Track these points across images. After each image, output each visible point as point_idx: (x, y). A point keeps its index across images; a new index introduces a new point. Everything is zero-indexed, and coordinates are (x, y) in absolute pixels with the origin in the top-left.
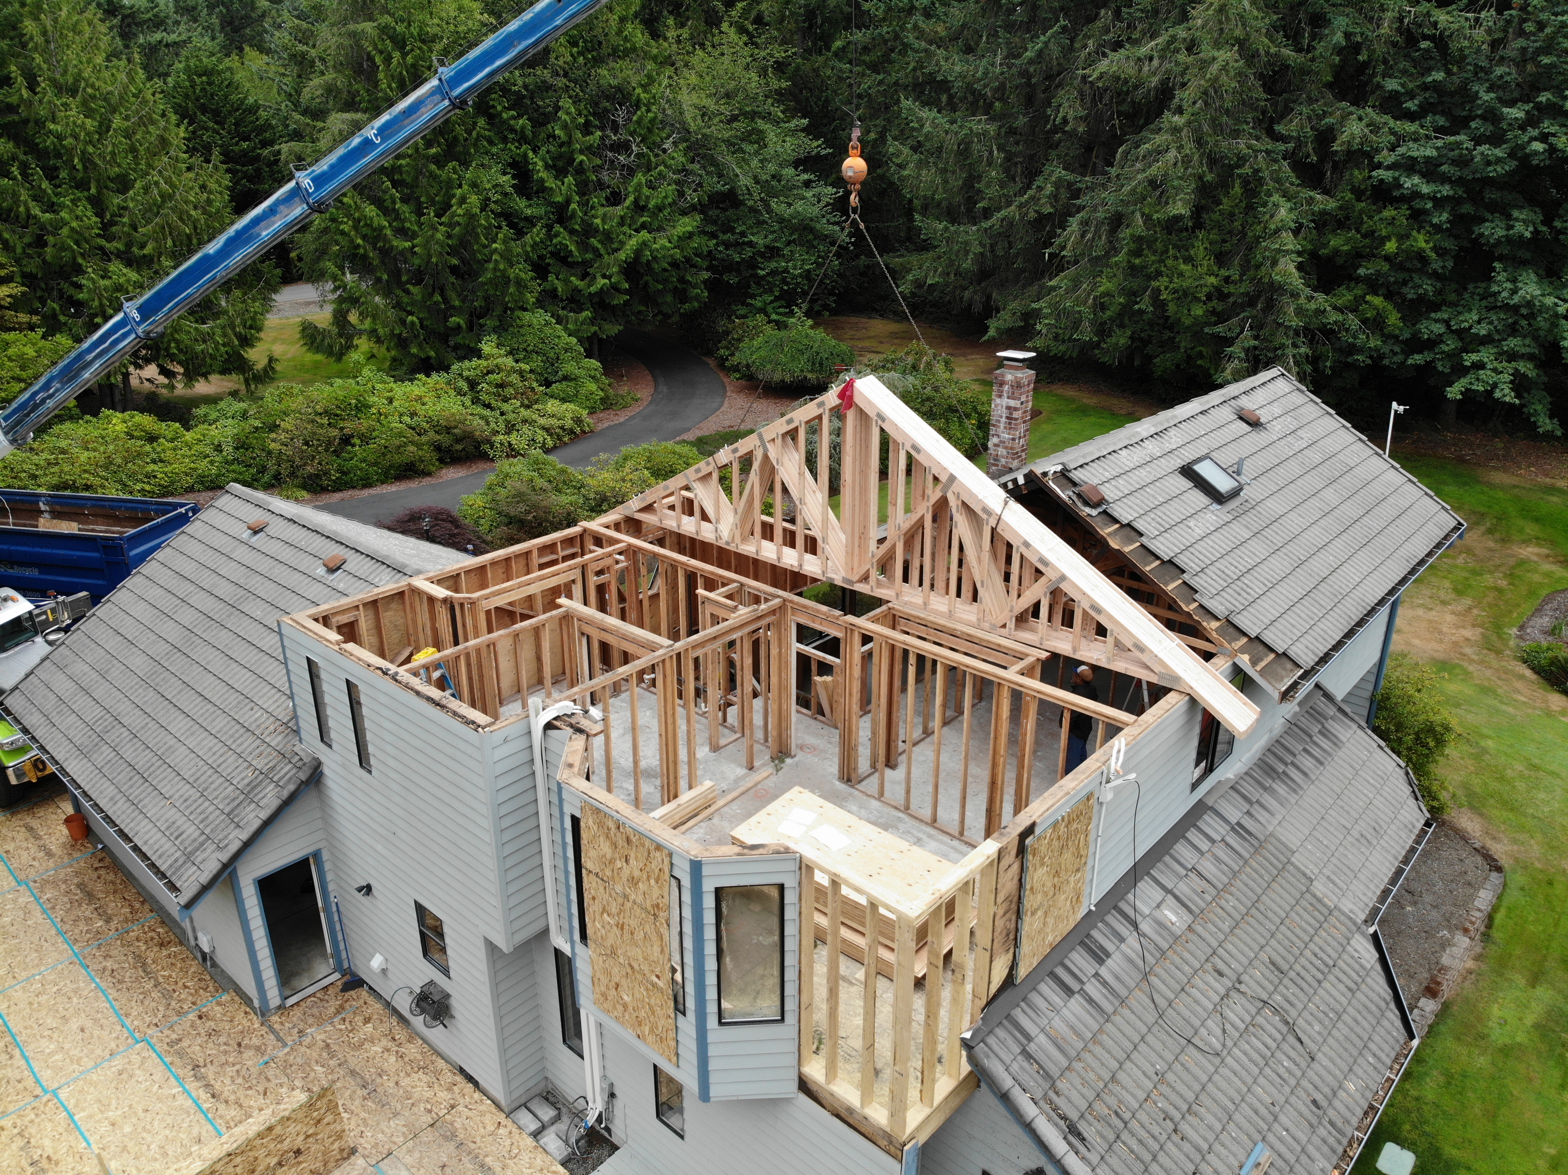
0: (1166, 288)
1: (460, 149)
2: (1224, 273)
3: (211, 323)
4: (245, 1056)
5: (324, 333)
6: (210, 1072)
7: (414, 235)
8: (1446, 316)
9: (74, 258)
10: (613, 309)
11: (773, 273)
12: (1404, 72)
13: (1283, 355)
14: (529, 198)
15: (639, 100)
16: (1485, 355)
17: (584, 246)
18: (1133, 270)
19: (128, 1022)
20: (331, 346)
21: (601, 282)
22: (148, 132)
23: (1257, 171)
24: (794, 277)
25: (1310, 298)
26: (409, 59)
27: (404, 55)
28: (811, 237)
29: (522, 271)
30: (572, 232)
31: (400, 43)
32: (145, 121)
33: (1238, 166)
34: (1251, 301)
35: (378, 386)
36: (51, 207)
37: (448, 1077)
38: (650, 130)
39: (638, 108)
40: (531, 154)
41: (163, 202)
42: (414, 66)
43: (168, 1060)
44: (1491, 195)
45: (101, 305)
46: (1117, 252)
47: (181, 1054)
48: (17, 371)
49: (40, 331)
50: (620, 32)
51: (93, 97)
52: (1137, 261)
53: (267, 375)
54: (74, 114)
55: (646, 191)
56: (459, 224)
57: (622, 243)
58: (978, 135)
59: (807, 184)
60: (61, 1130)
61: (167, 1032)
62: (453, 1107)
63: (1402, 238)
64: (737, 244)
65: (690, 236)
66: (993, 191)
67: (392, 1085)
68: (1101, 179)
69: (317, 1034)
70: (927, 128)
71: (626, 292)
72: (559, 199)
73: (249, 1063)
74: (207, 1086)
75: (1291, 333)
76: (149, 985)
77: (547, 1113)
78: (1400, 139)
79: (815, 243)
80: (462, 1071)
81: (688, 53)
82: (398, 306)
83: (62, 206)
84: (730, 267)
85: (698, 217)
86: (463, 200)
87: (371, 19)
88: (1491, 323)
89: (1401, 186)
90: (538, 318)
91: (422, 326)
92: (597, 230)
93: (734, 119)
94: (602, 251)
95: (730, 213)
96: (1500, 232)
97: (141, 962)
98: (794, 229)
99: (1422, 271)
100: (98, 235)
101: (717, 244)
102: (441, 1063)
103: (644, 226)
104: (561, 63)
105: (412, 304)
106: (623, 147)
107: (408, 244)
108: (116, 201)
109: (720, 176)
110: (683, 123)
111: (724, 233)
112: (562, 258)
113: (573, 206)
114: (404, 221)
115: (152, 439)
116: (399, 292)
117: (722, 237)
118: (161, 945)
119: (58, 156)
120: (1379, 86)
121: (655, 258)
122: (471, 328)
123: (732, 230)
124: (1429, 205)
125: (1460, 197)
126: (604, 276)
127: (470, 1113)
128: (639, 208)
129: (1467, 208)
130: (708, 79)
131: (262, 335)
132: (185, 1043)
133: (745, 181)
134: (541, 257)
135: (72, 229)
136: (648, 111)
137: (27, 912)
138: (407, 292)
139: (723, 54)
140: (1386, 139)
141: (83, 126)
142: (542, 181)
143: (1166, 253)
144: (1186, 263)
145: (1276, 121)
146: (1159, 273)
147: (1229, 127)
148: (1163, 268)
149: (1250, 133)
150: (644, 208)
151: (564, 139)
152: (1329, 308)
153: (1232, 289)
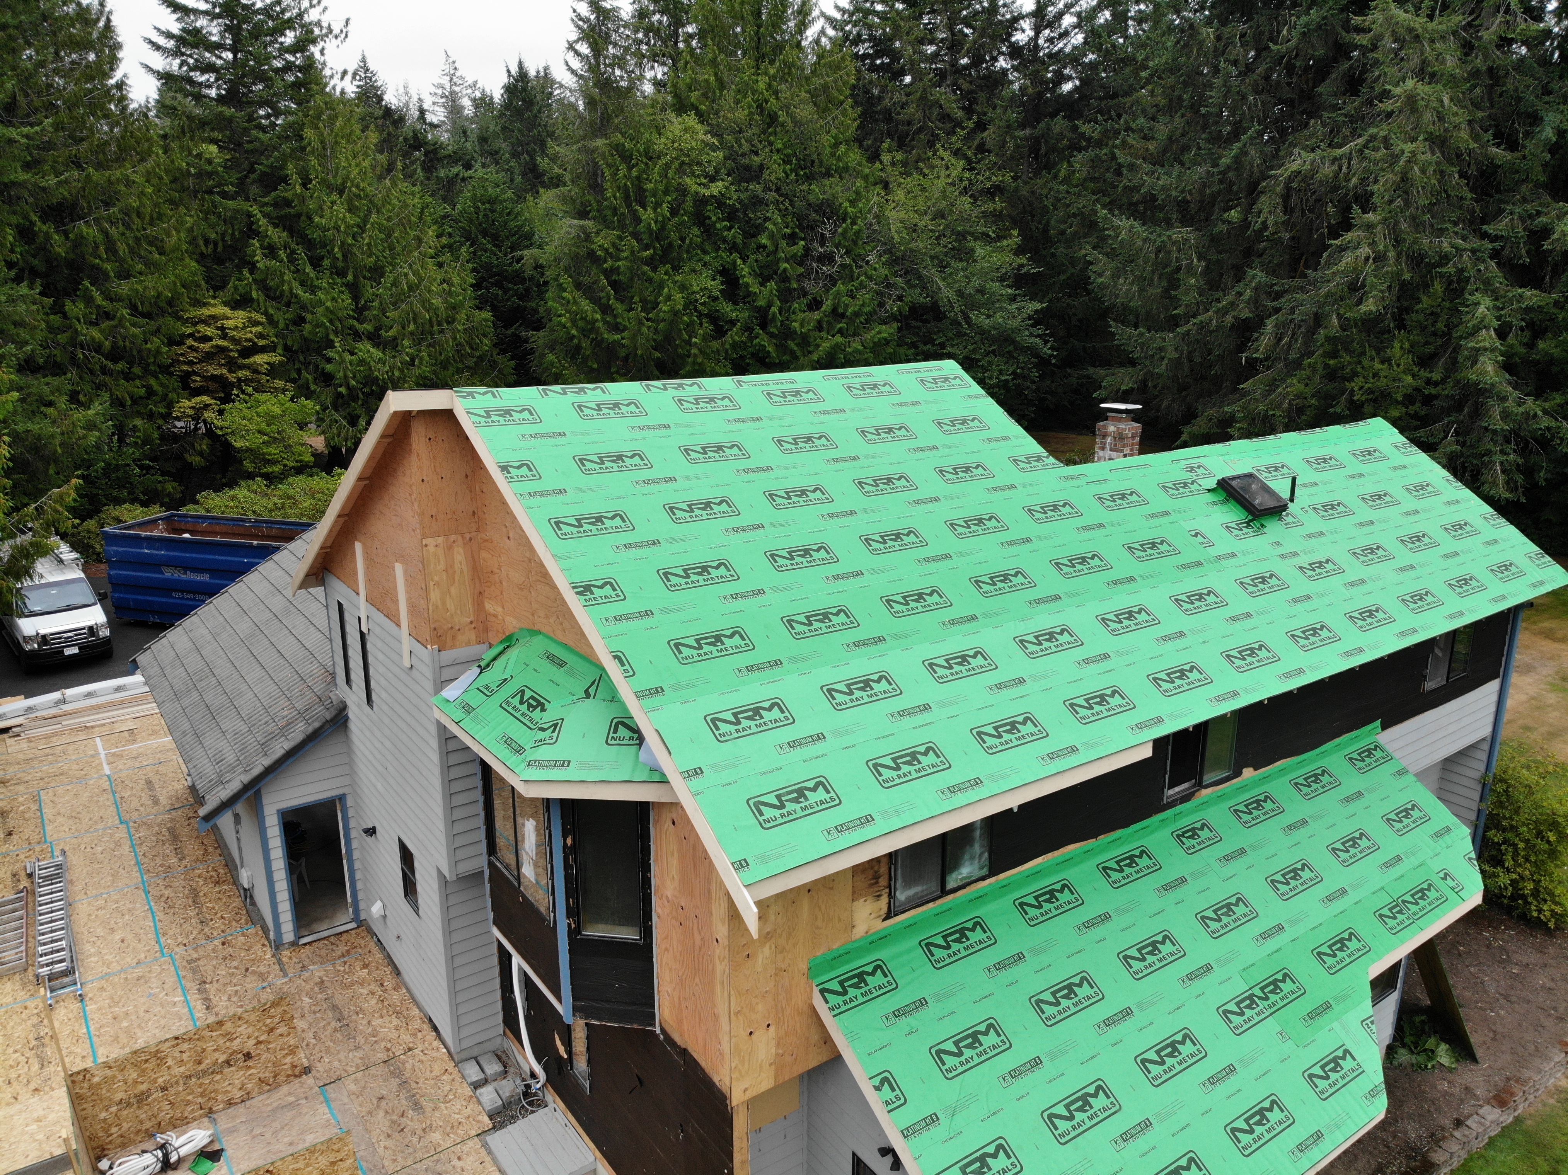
0: (1360, 389)
1: (673, 255)
2: (1424, 374)
4: (248, 979)
6: (212, 988)
7: (624, 329)
9: (326, 334)
13: (1490, 462)
14: (735, 303)
15: (846, 213)
17: (781, 347)
18: (1332, 375)
19: (162, 940)
22: (407, 233)
23: (1461, 271)
25: (1519, 404)
26: (634, 173)
27: (630, 168)
28: (1011, 348)
30: (772, 335)
31: (626, 157)
32: (403, 224)
33: (1440, 265)
34: (1458, 407)
36: (313, 290)
37: (417, 1024)
38: (855, 243)
39: (844, 220)
40: (739, 262)
41: (410, 290)
42: (638, 178)
43: (181, 974)
45: (346, 376)
46: (1310, 354)
47: (194, 971)
48: (264, 426)
49: (289, 394)
50: (833, 154)
51: (358, 197)
52: (1332, 362)
54: (340, 210)
55: (846, 300)
56: (663, 320)
57: (818, 346)
58: (1178, 245)
59: (1013, 299)
60: (71, 1016)
61: (191, 952)
62: (410, 1049)
65: (887, 342)
66: (1190, 298)
67: (364, 1022)
68: (1297, 282)
69: (317, 971)
70: (1123, 235)
72: (762, 303)
73: (249, 986)
74: (206, 999)
75: (1500, 438)
76: (192, 913)
77: (492, 1068)
79: (1015, 354)
80: (430, 1020)
81: (903, 174)
83: (321, 288)
85: (895, 325)
86: (669, 298)
87: (606, 136)
92: (795, 332)
93: (942, 235)
94: (799, 353)
95: (933, 324)
97: (194, 894)
98: (995, 339)
100: (351, 317)
102: (416, 1012)
103: (840, 331)
104: (774, 179)
106: (828, 258)
107: (617, 337)
108: (369, 290)
109: (924, 287)
110: (888, 236)
111: (924, 342)
112: (760, 358)
113: (774, 309)
114: (615, 317)
117: (922, 347)
118: (217, 883)
119: (324, 246)
123: (932, 341)
127: (423, 1058)
128: (836, 314)
132: (201, 963)
133: (947, 293)
134: (740, 357)
135: (327, 308)
136: (854, 224)
137: (118, 844)
141: (344, 220)
142: (747, 285)
143: (1363, 353)
144: (1382, 363)
145: (1484, 221)
146: (1355, 374)
147: (1432, 226)
148: (1359, 369)
149: (1456, 233)
150: (843, 316)
151: (771, 248)
152: (1540, 413)
153: (1433, 391)
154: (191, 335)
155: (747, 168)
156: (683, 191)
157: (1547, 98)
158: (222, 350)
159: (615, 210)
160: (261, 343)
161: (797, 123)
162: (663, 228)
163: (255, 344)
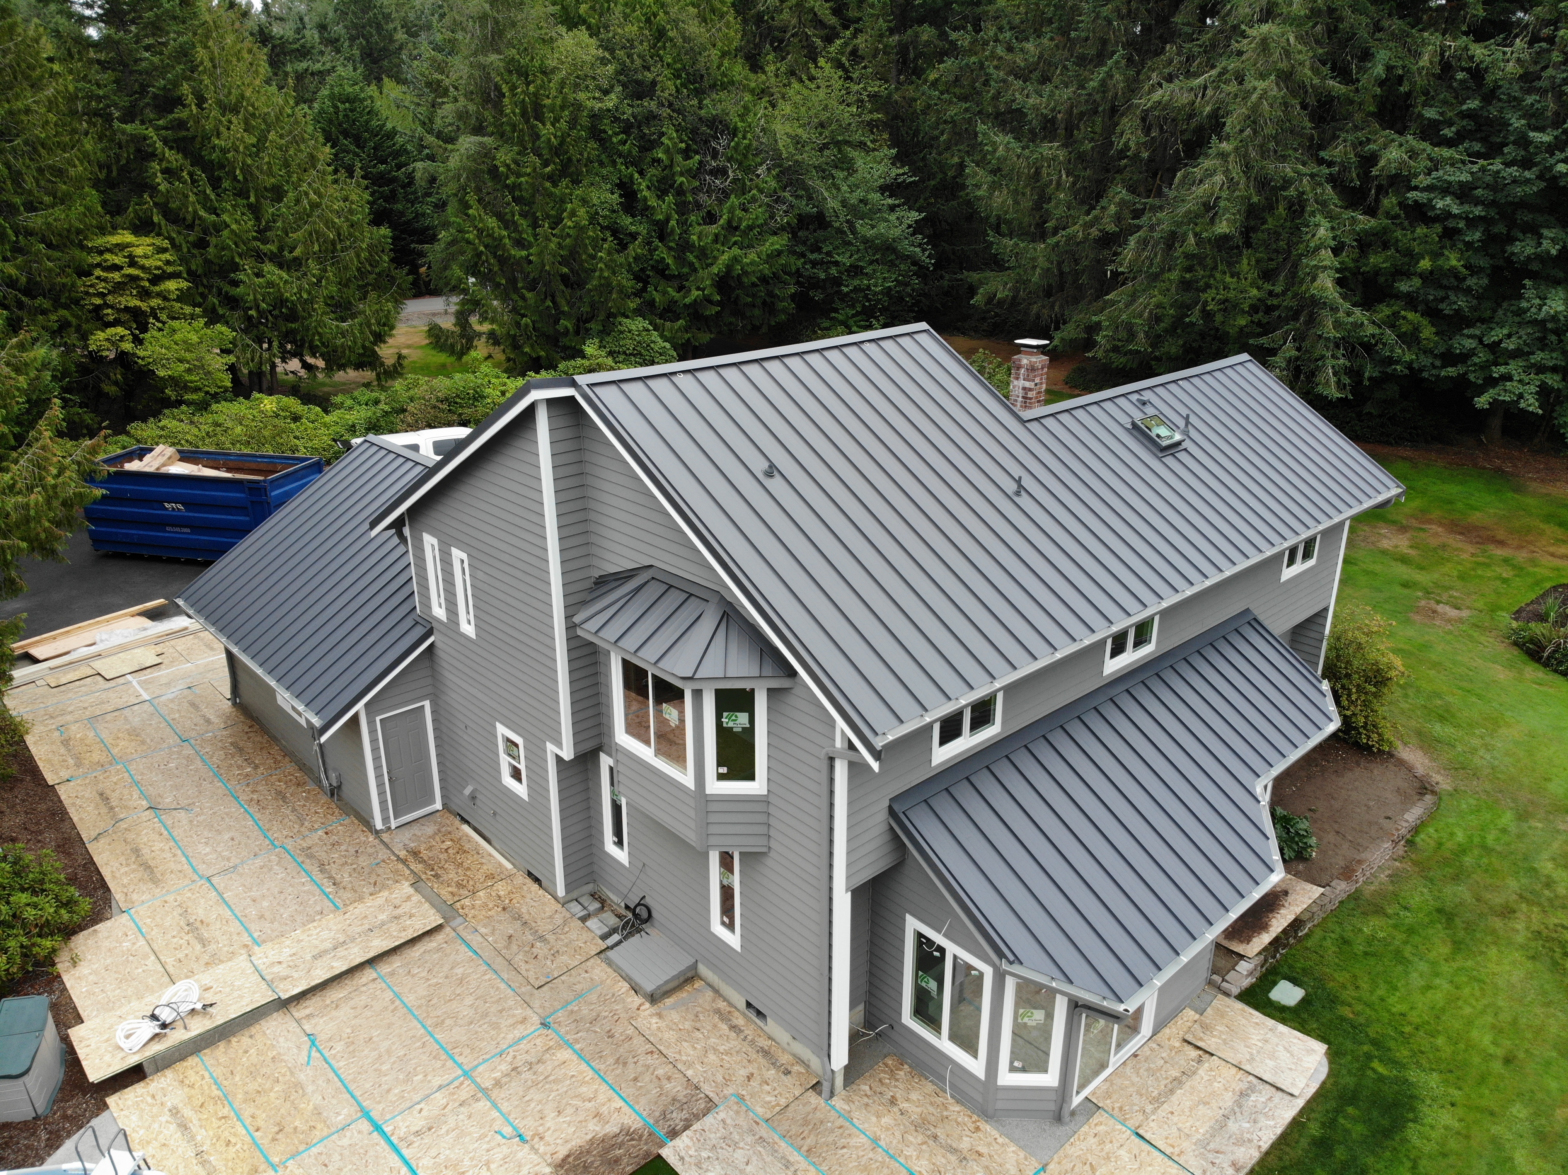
0: (1213, 300)
1: (573, 169)
2: (1268, 287)
3: (350, 322)
4: (361, 859)
5: (448, 334)
6: (333, 869)
7: (530, 246)
8: (1478, 332)
9: (233, 258)
10: (706, 319)
11: (856, 289)
12: (1445, 102)
13: (1323, 367)
14: (633, 216)
15: (736, 128)
16: (1514, 367)
17: (680, 259)
18: (1185, 285)
19: (269, 834)
20: (453, 346)
21: (695, 293)
22: (301, 151)
23: (1302, 194)
24: (876, 293)
25: (1349, 314)
26: (532, 89)
27: (527, 84)
28: (893, 257)
29: (625, 280)
30: (670, 248)
31: (524, 74)
32: (297, 141)
33: (1284, 189)
34: (1296, 316)
35: (493, 380)
36: (214, 211)
37: (519, 880)
38: (745, 156)
39: (735, 135)
40: (636, 176)
41: (312, 209)
42: (535, 94)
43: (300, 860)
44: (1525, 216)
45: (255, 299)
46: (1171, 268)
47: (310, 857)
48: (183, 354)
49: (202, 321)
50: (720, 66)
51: (253, 115)
52: (1188, 276)
53: (396, 371)
54: (238, 130)
55: (739, 213)
56: (568, 235)
57: (716, 258)
58: (1048, 160)
59: (892, 208)
61: (300, 842)
63: (1436, 255)
64: (822, 262)
65: (779, 253)
66: (1059, 212)
68: (1157, 202)
70: (1000, 152)
71: (718, 304)
72: (660, 217)
73: (364, 864)
74: (330, 877)
75: (1331, 345)
76: (287, 811)
78: (1436, 164)
79: (897, 262)
80: (530, 874)
81: (785, 85)
82: (514, 310)
83: (224, 210)
84: (815, 283)
85: (787, 237)
86: (573, 214)
88: (1520, 338)
89: (1433, 208)
90: (638, 324)
91: (534, 329)
92: (693, 245)
93: (825, 146)
94: (697, 265)
95: (820, 234)
96: (1529, 251)
97: (281, 795)
98: (877, 249)
99: (1457, 289)
100: (255, 238)
101: (805, 263)
103: (735, 243)
104: (666, 95)
105: (525, 308)
106: (721, 172)
107: (524, 253)
108: (270, 211)
109: (810, 198)
110: (776, 150)
111: (812, 252)
112: (661, 271)
113: (673, 223)
114: (521, 233)
115: (296, 418)
116: (515, 297)
117: (810, 256)
118: (298, 784)
119: (222, 167)
120: (1420, 115)
121: (745, 273)
122: (577, 333)
123: (819, 250)
124: (1462, 225)
125: (1493, 218)
126: (698, 289)
127: (533, 904)
128: (732, 227)
129: (1500, 228)
130: (803, 109)
131: (394, 332)
132: (314, 850)
133: (832, 204)
134: (643, 270)
135: (232, 231)
136: (744, 138)
137: (189, 761)
138: (523, 298)
139: (818, 87)
140: (1423, 163)
141: (242, 140)
142: (645, 199)
143: (1215, 268)
144: (1232, 276)
145: (1321, 147)
146: (1208, 286)
147: (1275, 152)
148: (1212, 281)
149: (1296, 158)
150: (737, 228)
151: (667, 162)
152: (1366, 322)
153: (1275, 302)
154: (98, 265)
155: (639, 83)
156: (578, 106)
157: (1378, 35)
158: (134, 279)
159: (514, 127)
160: (170, 269)
161: (686, 40)
162: (562, 143)
163: (164, 271)
